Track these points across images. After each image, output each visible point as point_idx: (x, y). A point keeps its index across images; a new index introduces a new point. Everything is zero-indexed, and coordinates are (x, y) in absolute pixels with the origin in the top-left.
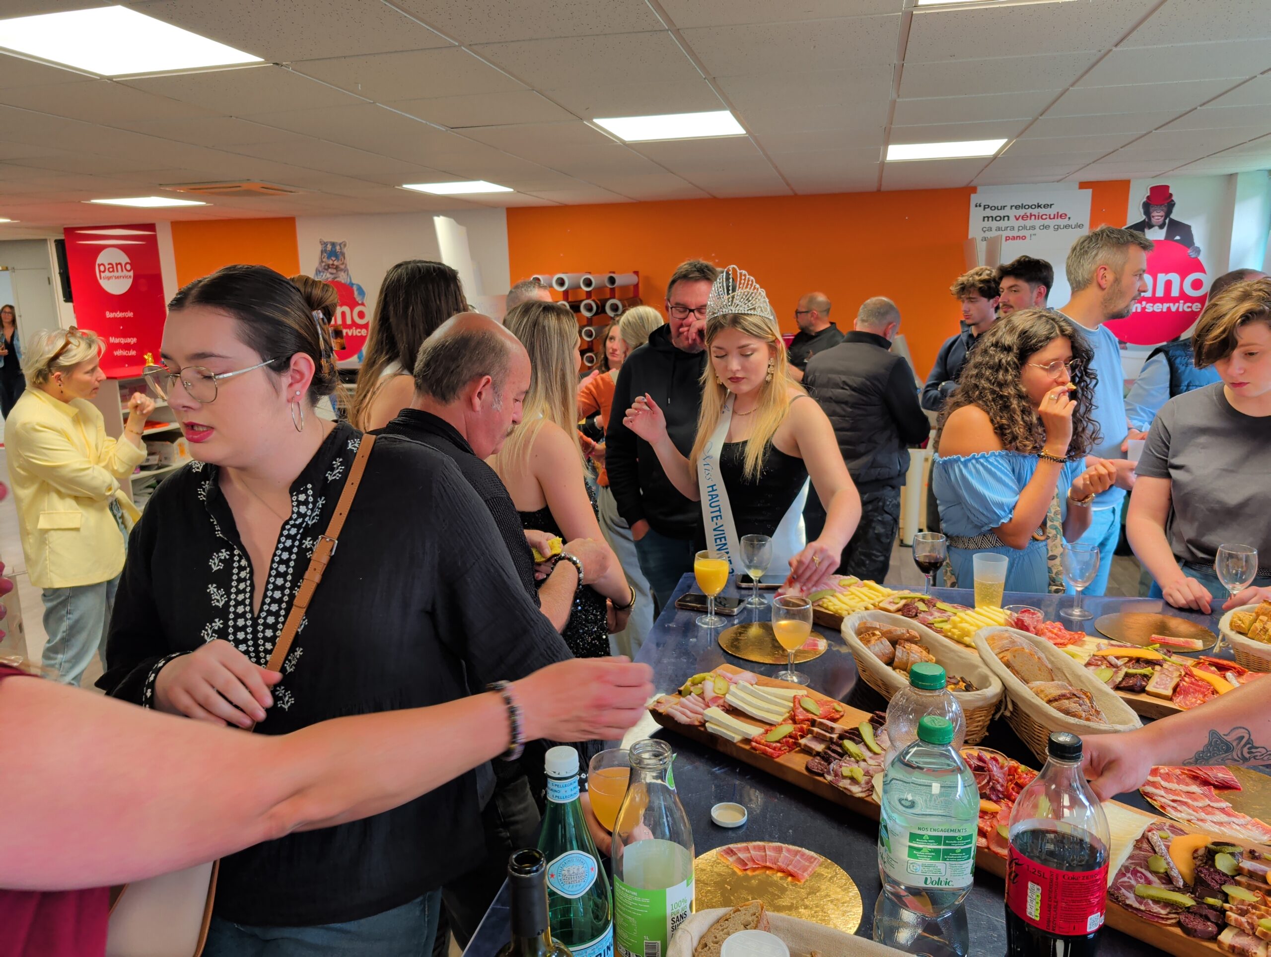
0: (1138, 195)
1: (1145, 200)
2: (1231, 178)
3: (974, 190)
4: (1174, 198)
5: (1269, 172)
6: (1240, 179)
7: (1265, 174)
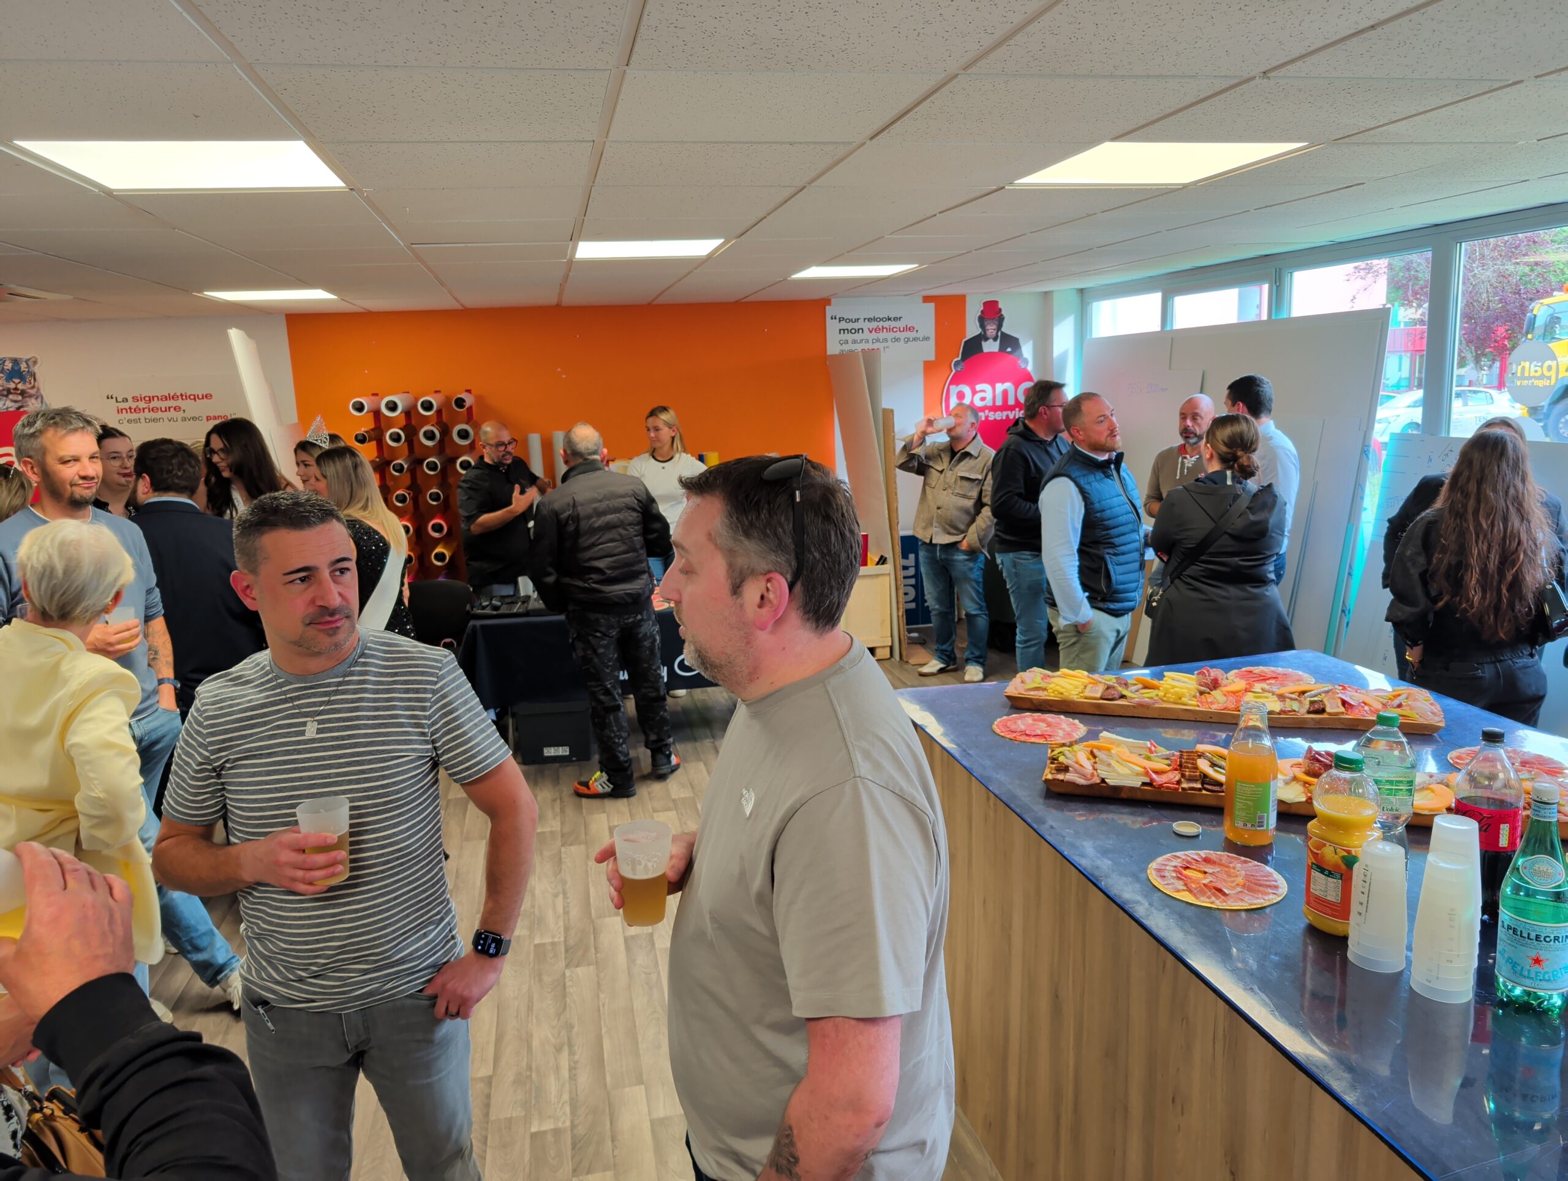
0: (973, 310)
1: (979, 314)
2: (1047, 295)
3: (828, 303)
4: (1003, 312)
5: (1081, 291)
6: (1055, 296)
7: (1075, 292)
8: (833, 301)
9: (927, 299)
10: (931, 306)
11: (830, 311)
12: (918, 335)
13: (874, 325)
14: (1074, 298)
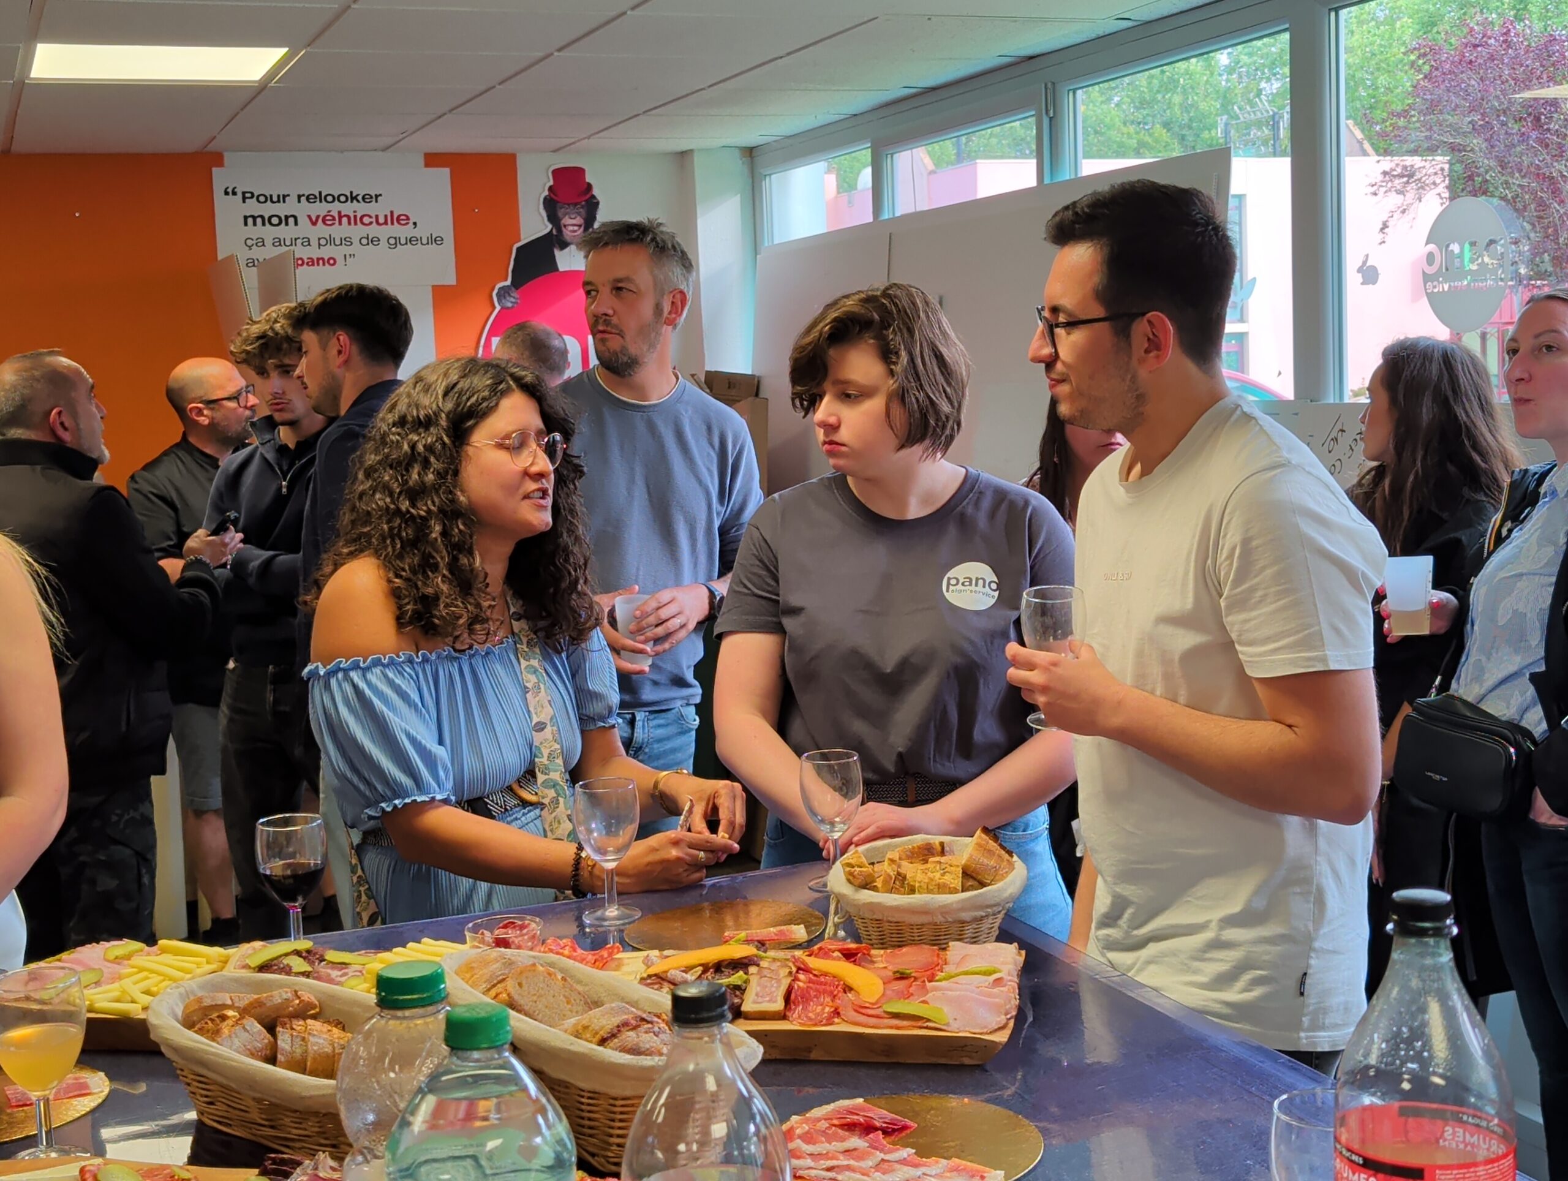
0: (533, 186)
1: (546, 193)
2: (683, 157)
3: (218, 159)
4: (596, 192)
5: (750, 153)
6: (698, 159)
7: (737, 153)
9: (432, 160)
10: (443, 174)
11: (221, 178)
12: (416, 233)
13: (320, 209)
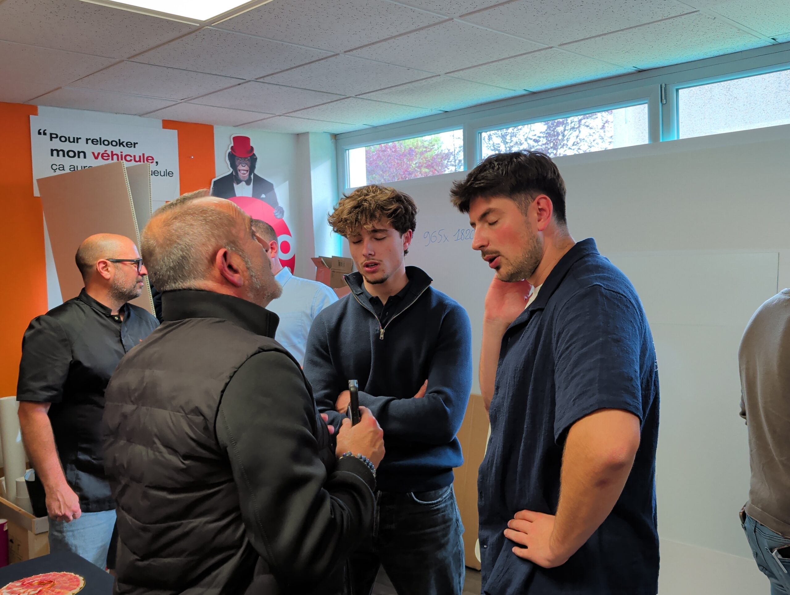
3: (34, 110)
5: (335, 137)
6: (311, 138)
7: (329, 137)
8: (40, 109)
9: (168, 124)
10: (175, 132)
11: (36, 123)
12: (158, 168)
13: (100, 149)
14: (328, 142)
